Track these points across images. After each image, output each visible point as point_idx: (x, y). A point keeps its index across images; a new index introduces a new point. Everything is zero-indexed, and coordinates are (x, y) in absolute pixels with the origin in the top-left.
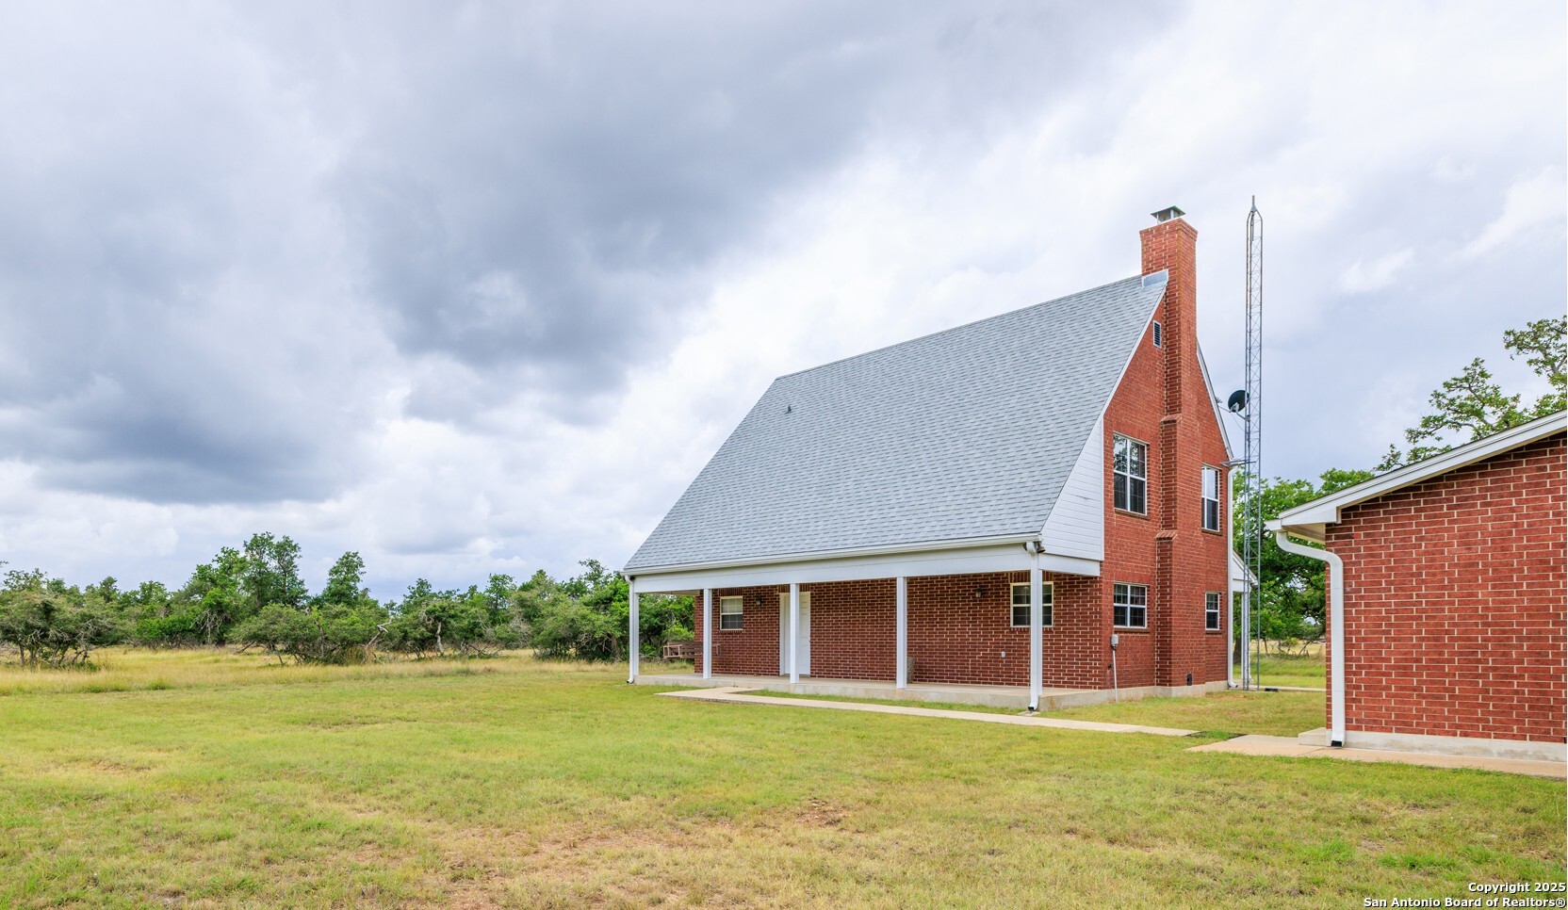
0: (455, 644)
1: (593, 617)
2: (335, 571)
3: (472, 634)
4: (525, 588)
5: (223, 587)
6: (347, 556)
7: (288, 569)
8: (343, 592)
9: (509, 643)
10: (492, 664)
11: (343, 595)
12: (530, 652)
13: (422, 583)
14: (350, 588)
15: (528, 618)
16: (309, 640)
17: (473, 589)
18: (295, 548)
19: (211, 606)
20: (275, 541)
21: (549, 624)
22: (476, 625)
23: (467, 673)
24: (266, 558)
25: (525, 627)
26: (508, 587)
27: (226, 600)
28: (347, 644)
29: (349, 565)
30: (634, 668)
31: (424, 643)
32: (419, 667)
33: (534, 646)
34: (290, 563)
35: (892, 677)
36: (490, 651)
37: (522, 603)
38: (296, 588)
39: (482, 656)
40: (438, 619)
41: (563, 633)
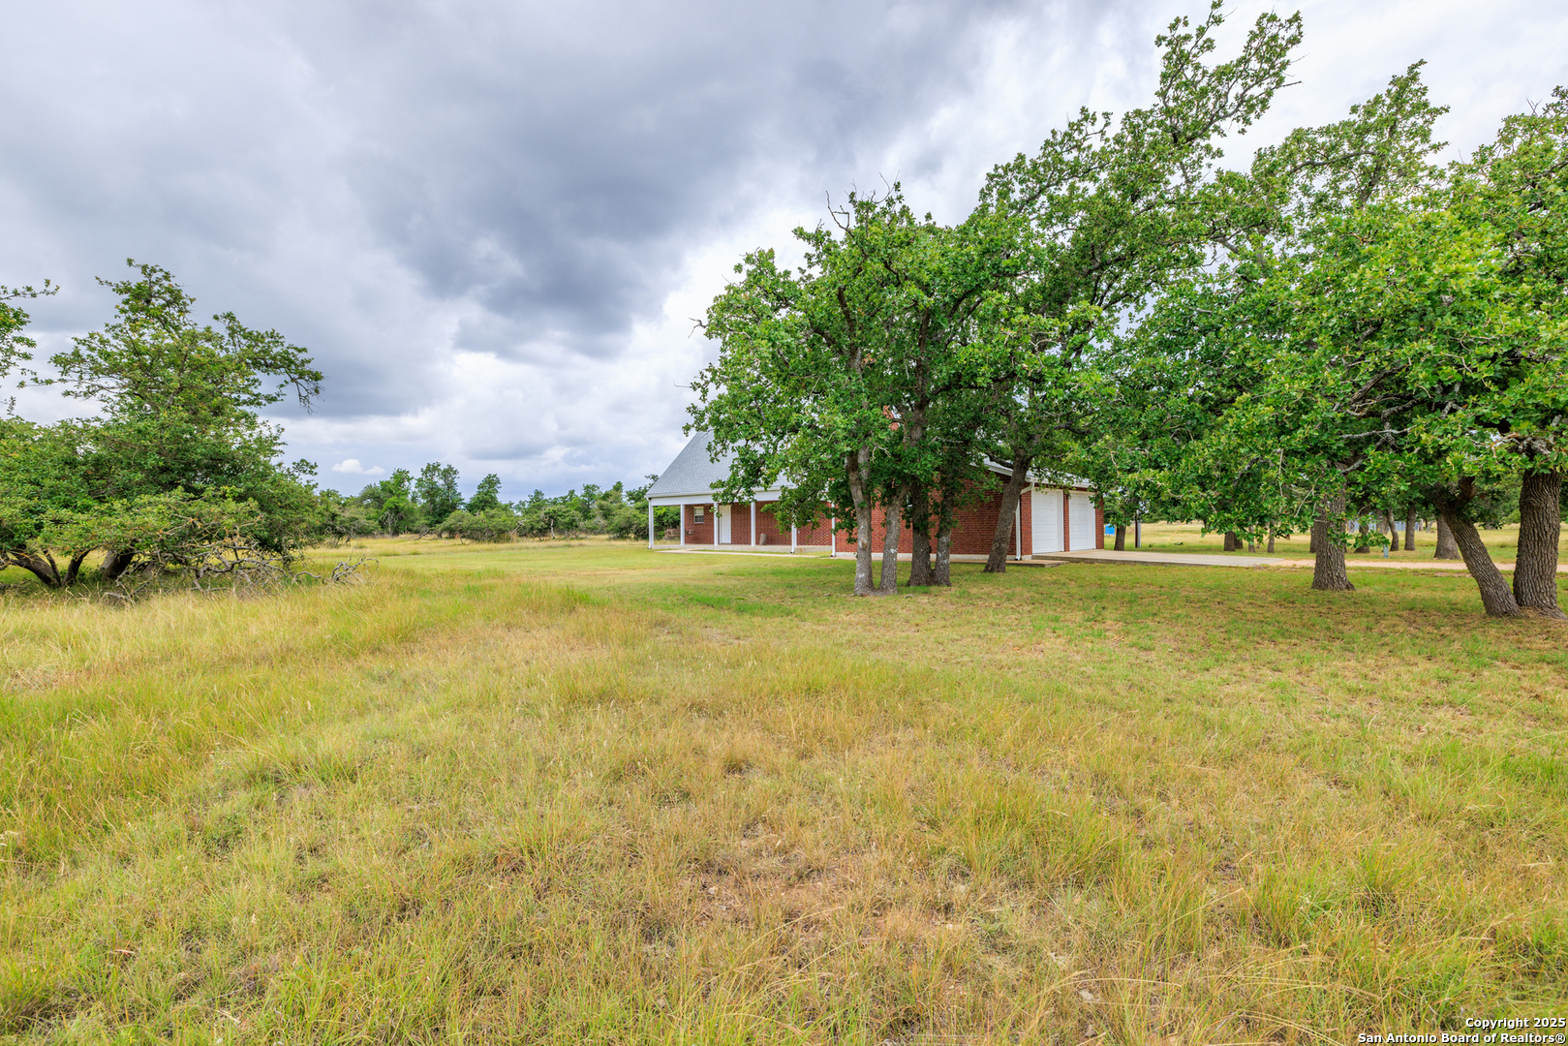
0: (561, 532)
1: (640, 515)
2: (481, 487)
3: (571, 526)
4: (606, 496)
5: (398, 495)
6: (489, 477)
7: (450, 486)
8: (485, 500)
9: (593, 531)
10: (583, 542)
11: (486, 502)
12: (607, 536)
13: (538, 493)
14: (492, 498)
15: (605, 516)
16: (480, 530)
17: (572, 492)
18: (455, 472)
19: (391, 509)
20: (442, 468)
21: (616, 520)
22: (574, 521)
23: (569, 546)
24: (436, 479)
25: (603, 522)
26: (596, 493)
27: (402, 505)
28: (501, 532)
29: (491, 482)
30: (651, 542)
31: (542, 532)
32: (542, 543)
33: (608, 532)
34: (452, 481)
35: (749, 543)
36: (583, 535)
37: (601, 507)
38: (456, 498)
39: (577, 538)
40: (551, 517)
41: (623, 525)
